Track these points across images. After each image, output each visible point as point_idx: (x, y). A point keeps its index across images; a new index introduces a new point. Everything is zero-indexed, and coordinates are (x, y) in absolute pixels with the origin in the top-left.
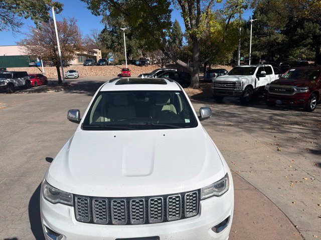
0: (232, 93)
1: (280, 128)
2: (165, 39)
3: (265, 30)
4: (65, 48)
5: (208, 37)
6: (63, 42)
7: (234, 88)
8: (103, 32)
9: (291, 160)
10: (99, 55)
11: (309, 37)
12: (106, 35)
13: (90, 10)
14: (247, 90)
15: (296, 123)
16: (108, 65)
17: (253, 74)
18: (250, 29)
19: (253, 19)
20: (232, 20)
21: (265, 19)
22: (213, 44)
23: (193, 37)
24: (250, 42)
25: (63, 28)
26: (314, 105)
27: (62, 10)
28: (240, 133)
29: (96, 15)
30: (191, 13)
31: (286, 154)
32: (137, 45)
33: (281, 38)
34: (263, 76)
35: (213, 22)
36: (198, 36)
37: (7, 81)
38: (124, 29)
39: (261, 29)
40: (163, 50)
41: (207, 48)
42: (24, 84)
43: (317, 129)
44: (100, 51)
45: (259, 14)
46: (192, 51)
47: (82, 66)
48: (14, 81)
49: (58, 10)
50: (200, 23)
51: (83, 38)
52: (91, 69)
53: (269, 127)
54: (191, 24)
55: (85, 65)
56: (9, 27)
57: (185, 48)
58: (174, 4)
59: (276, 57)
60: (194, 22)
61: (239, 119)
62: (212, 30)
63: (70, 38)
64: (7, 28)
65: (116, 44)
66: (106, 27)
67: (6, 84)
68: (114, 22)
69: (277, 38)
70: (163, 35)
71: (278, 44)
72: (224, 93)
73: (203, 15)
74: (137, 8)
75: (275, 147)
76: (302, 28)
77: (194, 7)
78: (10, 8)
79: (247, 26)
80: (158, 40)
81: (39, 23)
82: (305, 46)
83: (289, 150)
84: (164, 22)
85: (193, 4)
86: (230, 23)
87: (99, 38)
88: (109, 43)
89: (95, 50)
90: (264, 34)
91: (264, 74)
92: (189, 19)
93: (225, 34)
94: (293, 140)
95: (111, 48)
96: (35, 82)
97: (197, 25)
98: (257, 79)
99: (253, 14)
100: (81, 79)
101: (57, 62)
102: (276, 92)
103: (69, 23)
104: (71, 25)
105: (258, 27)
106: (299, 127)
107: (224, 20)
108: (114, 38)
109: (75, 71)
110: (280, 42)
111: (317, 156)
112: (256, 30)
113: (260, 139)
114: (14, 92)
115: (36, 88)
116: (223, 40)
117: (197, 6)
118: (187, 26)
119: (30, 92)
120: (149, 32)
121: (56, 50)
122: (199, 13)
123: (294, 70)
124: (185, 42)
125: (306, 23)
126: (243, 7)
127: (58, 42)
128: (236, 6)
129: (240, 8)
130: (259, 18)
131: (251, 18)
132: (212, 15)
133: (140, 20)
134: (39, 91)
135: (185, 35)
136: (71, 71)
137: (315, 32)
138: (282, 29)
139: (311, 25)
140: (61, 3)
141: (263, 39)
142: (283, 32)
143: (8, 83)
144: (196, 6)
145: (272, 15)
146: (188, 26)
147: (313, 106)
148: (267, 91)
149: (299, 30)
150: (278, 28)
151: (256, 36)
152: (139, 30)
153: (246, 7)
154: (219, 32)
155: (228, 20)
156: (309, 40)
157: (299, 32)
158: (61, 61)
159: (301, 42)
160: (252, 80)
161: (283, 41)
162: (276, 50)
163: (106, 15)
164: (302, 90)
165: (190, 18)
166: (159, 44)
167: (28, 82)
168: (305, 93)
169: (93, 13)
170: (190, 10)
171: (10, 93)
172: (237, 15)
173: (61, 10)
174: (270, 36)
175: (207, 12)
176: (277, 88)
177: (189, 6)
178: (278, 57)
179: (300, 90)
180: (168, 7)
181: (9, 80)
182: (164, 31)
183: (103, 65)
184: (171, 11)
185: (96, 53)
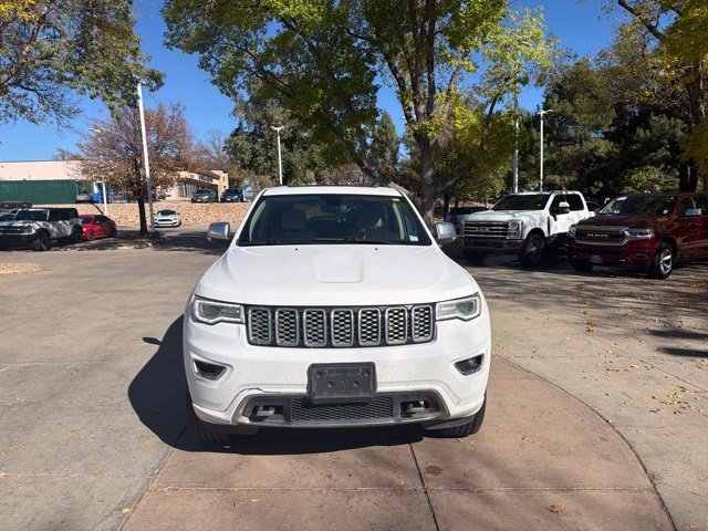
0: (501, 245)
1: (596, 301)
2: (364, 143)
3: (571, 131)
4: (157, 162)
5: (453, 144)
6: (156, 149)
7: (506, 234)
8: (235, 134)
9: (612, 343)
10: (222, 183)
11: (663, 145)
12: (241, 142)
13: (215, 86)
14: (532, 238)
15: (630, 295)
16: (242, 201)
17: (542, 208)
18: (539, 130)
19: (545, 110)
20: (498, 107)
21: (569, 109)
22: (461, 156)
23: (420, 138)
24: (539, 156)
25: (156, 123)
26: (669, 267)
27: (162, 84)
28: (517, 308)
29: (228, 94)
30: (416, 92)
31: (603, 336)
32: (306, 161)
33: (604, 147)
34: (563, 211)
35: (461, 110)
36: (430, 134)
37: (37, 226)
38: (278, 129)
39: (562, 129)
40: (361, 164)
41: (451, 166)
42: (69, 233)
43: (669, 303)
44: (226, 175)
45: (556, 99)
46: (419, 170)
47: (189, 204)
48: (51, 226)
49: (154, 85)
50: (435, 111)
51: (194, 142)
52: (207, 209)
53: (576, 300)
54: (417, 113)
55: (193, 201)
56: (52, 117)
57: (404, 164)
58: (382, 75)
59: (596, 187)
60: (422, 108)
61: (516, 289)
62: (459, 125)
63: (169, 143)
64: (49, 119)
65: (262, 158)
66: (241, 124)
67: (34, 231)
68: (259, 115)
69: (596, 148)
70: (361, 133)
71: (599, 159)
72: (485, 244)
73: (440, 96)
74: (309, 83)
75: (584, 328)
76: (647, 127)
77: (422, 81)
78: (62, 79)
79: (532, 123)
80: (350, 146)
81: (117, 107)
82: (656, 164)
83: (611, 331)
84: (362, 110)
85: (420, 74)
86: (494, 111)
87: (225, 147)
88: (247, 157)
89: (216, 172)
90: (569, 139)
91: (566, 208)
92: (412, 105)
93: (486, 132)
94: (620, 318)
95: (251, 166)
96: (92, 232)
97: (428, 114)
98: (552, 218)
99: (544, 100)
100: (185, 229)
101: (140, 190)
102: (590, 239)
103: (169, 112)
104: (172, 118)
105: (556, 127)
106: (634, 300)
107: (483, 107)
108: (257, 147)
109: (173, 213)
110: (603, 155)
111: (663, 339)
112: (550, 132)
113: (557, 317)
114: (48, 249)
115: (93, 242)
116: (482, 145)
117: (429, 78)
118: (408, 117)
119: (82, 249)
120: (333, 129)
121: (138, 167)
122: (432, 90)
123: (624, 198)
124: (404, 154)
125: (654, 118)
126: (519, 80)
127: (145, 149)
128: (506, 80)
129: (515, 83)
130: (557, 107)
131: (541, 107)
132: (458, 96)
133: (317, 105)
134: (101, 247)
135: (403, 140)
136: (165, 213)
137: (674, 136)
138: (606, 130)
139: (664, 120)
140: (161, 72)
141: (568, 150)
142: (607, 136)
143: (37, 230)
144: (426, 80)
145: (582, 101)
146: (411, 116)
147: (666, 269)
148: (572, 238)
149: (640, 131)
150: (597, 128)
151: (552, 144)
152: (314, 126)
153: (525, 81)
154: (473, 127)
155: (490, 105)
156: (663, 153)
157: (642, 134)
158: (149, 188)
159: (646, 155)
160: (542, 220)
161: (608, 153)
162: (595, 171)
163: (241, 101)
164: (641, 234)
165: (415, 101)
166: (353, 153)
167: (77, 229)
168: (647, 240)
169: (222, 92)
170: (415, 86)
171: (42, 250)
172: (508, 97)
173: (160, 85)
174: (581, 142)
175: (449, 90)
176: (590, 232)
177: (412, 79)
178: (601, 185)
179: (635, 234)
180: (372, 79)
181: (41, 223)
182: (363, 126)
183: (232, 201)
184: (376, 89)
185: (218, 178)
